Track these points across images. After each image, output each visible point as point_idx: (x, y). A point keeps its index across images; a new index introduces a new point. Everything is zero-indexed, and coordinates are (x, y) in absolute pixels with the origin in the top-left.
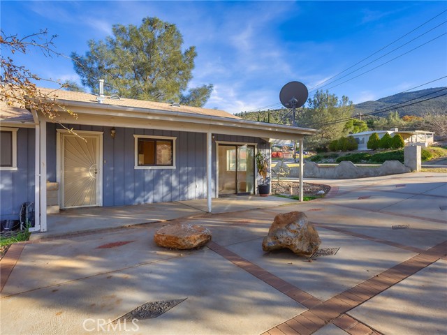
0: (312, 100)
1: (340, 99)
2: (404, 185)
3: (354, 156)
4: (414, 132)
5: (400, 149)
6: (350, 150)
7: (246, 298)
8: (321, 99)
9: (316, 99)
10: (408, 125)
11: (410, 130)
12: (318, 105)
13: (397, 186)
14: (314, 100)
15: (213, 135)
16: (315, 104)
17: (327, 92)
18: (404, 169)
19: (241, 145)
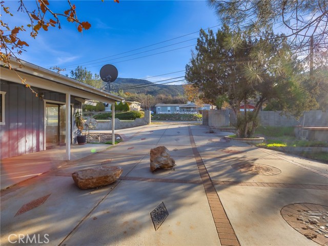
0: (74, 72)
1: (93, 75)
2: (152, 131)
3: (104, 115)
4: (132, 102)
5: (128, 111)
6: (101, 111)
7: (179, 191)
8: (81, 73)
9: (77, 72)
10: (128, 98)
11: (131, 101)
12: (79, 77)
13: (150, 131)
14: (76, 73)
15: (71, 96)
16: (76, 75)
17: (85, 68)
18: (145, 123)
19: (63, 105)
